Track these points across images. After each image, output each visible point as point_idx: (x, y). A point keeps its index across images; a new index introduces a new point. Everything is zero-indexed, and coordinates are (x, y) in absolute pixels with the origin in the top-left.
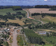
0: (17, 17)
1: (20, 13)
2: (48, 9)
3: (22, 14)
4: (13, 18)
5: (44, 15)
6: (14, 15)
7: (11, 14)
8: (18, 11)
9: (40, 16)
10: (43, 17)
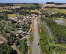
0: (37, 9)
1: (38, 6)
2: (54, 5)
3: (39, 7)
4: (34, 9)
5: (52, 8)
6: (35, 7)
7: (33, 7)
8: (37, 5)
9: (51, 8)
10: (52, 9)
